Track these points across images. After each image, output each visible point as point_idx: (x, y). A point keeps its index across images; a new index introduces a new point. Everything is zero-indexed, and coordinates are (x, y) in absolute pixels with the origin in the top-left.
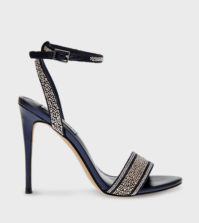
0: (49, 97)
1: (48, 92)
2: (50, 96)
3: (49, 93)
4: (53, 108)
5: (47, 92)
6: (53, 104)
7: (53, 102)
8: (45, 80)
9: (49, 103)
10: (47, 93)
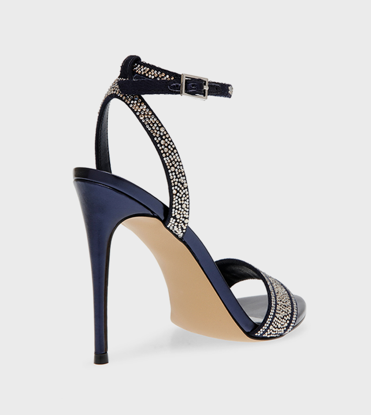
0: (171, 164)
1: (170, 154)
2: (173, 163)
3: (170, 156)
4: (179, 187)
5: (167, 154)
6: (179, 179)
7: (179, 173)
8: (161, 132)
9: (171, 177)
10: (168, 156)
